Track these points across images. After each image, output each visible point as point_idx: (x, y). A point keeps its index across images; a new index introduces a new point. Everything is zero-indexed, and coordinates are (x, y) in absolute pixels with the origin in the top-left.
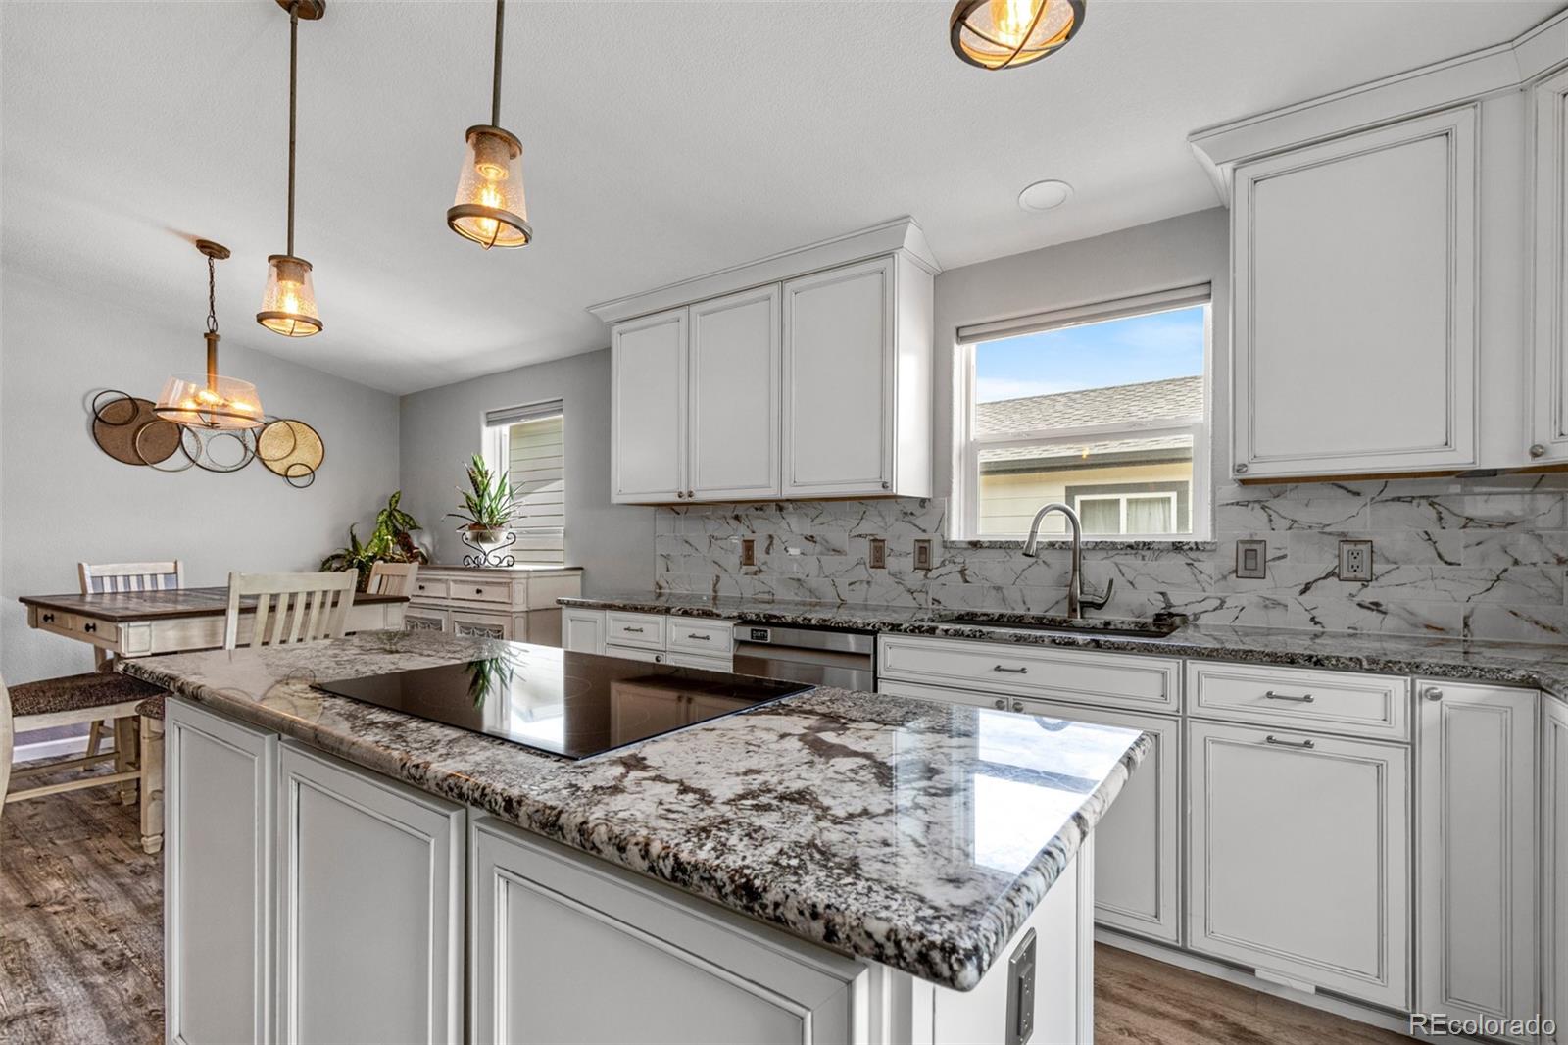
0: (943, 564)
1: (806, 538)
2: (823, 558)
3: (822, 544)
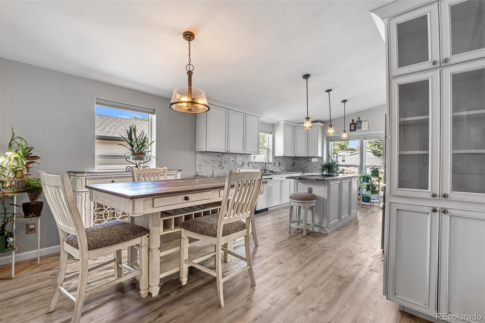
0: (251, 165)
1: (232, 161)
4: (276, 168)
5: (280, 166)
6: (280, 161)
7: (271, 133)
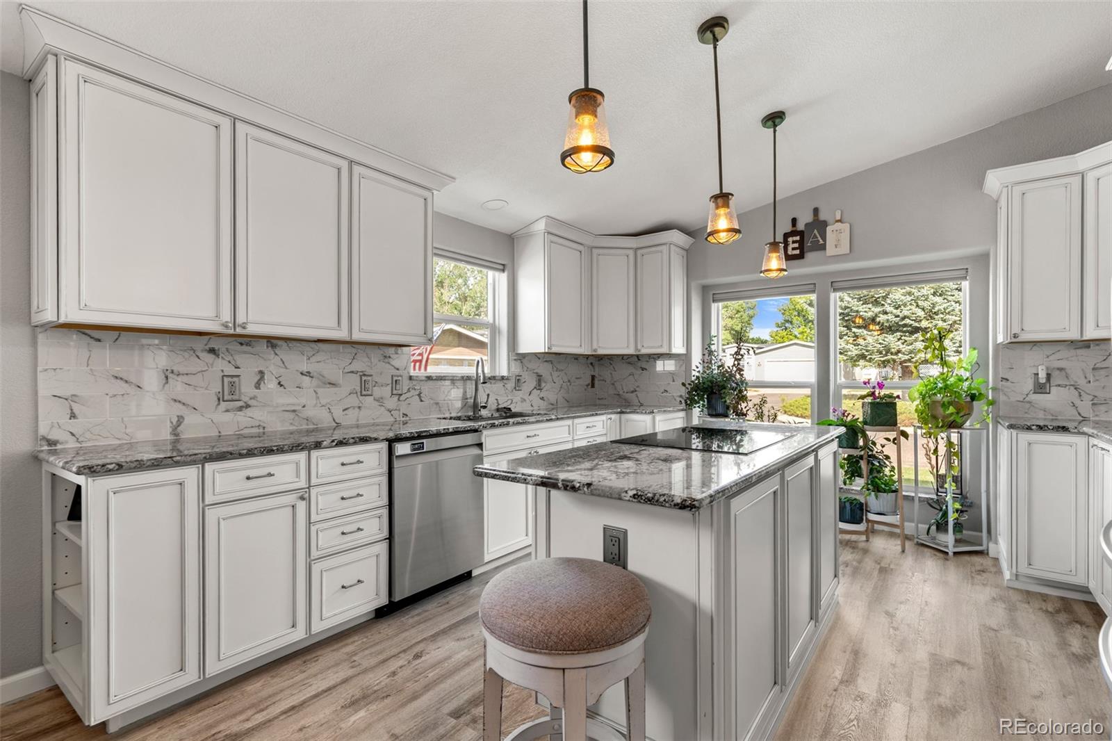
0: (409, 390)
1: (302, 374)
2: (320, 391)
3: (318, 378)
4: (526, 397)
5: (541, 389)
6: (540, 371)
7: (501, 267)
